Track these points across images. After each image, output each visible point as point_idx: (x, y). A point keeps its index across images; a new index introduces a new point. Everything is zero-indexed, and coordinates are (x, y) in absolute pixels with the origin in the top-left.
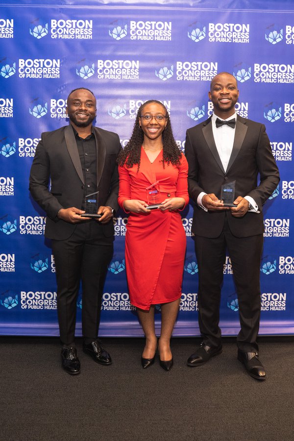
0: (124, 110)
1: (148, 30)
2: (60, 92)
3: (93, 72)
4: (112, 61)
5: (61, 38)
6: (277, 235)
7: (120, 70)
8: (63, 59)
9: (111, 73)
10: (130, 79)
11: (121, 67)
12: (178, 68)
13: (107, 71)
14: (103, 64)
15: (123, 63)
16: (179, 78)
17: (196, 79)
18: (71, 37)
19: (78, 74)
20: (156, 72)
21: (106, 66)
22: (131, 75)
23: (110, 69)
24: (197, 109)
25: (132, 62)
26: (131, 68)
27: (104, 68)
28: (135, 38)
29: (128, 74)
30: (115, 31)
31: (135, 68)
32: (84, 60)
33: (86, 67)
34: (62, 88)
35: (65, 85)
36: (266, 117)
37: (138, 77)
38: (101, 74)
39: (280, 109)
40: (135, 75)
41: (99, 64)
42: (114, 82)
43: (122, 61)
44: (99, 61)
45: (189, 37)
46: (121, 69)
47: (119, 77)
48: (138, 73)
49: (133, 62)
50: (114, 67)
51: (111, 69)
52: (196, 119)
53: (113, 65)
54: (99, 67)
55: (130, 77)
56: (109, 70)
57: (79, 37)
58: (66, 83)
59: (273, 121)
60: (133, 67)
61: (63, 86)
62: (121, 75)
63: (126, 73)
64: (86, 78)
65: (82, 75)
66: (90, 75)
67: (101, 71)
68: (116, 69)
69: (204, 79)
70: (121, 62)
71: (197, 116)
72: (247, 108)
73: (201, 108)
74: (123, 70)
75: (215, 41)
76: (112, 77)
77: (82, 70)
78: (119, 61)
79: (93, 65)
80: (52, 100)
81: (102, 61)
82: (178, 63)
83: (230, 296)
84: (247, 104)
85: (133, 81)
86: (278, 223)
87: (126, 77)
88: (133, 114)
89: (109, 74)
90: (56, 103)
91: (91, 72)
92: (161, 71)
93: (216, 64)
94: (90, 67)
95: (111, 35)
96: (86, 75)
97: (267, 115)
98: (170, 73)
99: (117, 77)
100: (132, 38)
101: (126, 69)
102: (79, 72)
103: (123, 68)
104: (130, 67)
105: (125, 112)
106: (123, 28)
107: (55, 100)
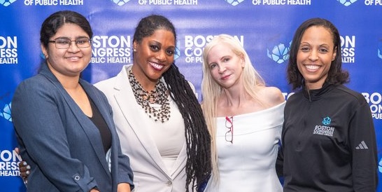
0: (177, 50)
10: (184, 4)
16: (255, 2)
17: (280, 2)
35: (92, 15)
37: (196, 2)
47: (169, 2)
55: (184, 1)
58: (93, 12)
64: (121, 4)
65: (116, 1)
69: (292, 2)
71: (281, 57)
72: (353, 44)
73: (287, 46)
76: (159, 2)
84: (354, 38)
85: (189, 8)
87: (179, 2)
88: (190, 55)
97: (381, 54)
99: (166, 2)
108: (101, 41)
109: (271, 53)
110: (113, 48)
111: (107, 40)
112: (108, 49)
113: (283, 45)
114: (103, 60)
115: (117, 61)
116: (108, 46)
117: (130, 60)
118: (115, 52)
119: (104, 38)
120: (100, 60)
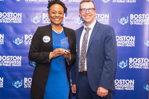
6: (127, 89)
10: (43, 2)
34: (5, 6)
36: (119, 22)
39: (128, 17)
42: (34, 3)
52: (79, 24)
58: (8, 3)
59: (123, 24)
61: (6, 5)
72: (108, 17)
84: (108, 15)
86: (128, 82)
87: (40, 1)
90: (2, 14)
97: (120, 21)
105: (40, 20)
114: (11, 22)
115: (17, 22)
116: (13, 16)
117: (21, 22)
118: (16, 19)
119: (12, 13)
120: (10, 22)
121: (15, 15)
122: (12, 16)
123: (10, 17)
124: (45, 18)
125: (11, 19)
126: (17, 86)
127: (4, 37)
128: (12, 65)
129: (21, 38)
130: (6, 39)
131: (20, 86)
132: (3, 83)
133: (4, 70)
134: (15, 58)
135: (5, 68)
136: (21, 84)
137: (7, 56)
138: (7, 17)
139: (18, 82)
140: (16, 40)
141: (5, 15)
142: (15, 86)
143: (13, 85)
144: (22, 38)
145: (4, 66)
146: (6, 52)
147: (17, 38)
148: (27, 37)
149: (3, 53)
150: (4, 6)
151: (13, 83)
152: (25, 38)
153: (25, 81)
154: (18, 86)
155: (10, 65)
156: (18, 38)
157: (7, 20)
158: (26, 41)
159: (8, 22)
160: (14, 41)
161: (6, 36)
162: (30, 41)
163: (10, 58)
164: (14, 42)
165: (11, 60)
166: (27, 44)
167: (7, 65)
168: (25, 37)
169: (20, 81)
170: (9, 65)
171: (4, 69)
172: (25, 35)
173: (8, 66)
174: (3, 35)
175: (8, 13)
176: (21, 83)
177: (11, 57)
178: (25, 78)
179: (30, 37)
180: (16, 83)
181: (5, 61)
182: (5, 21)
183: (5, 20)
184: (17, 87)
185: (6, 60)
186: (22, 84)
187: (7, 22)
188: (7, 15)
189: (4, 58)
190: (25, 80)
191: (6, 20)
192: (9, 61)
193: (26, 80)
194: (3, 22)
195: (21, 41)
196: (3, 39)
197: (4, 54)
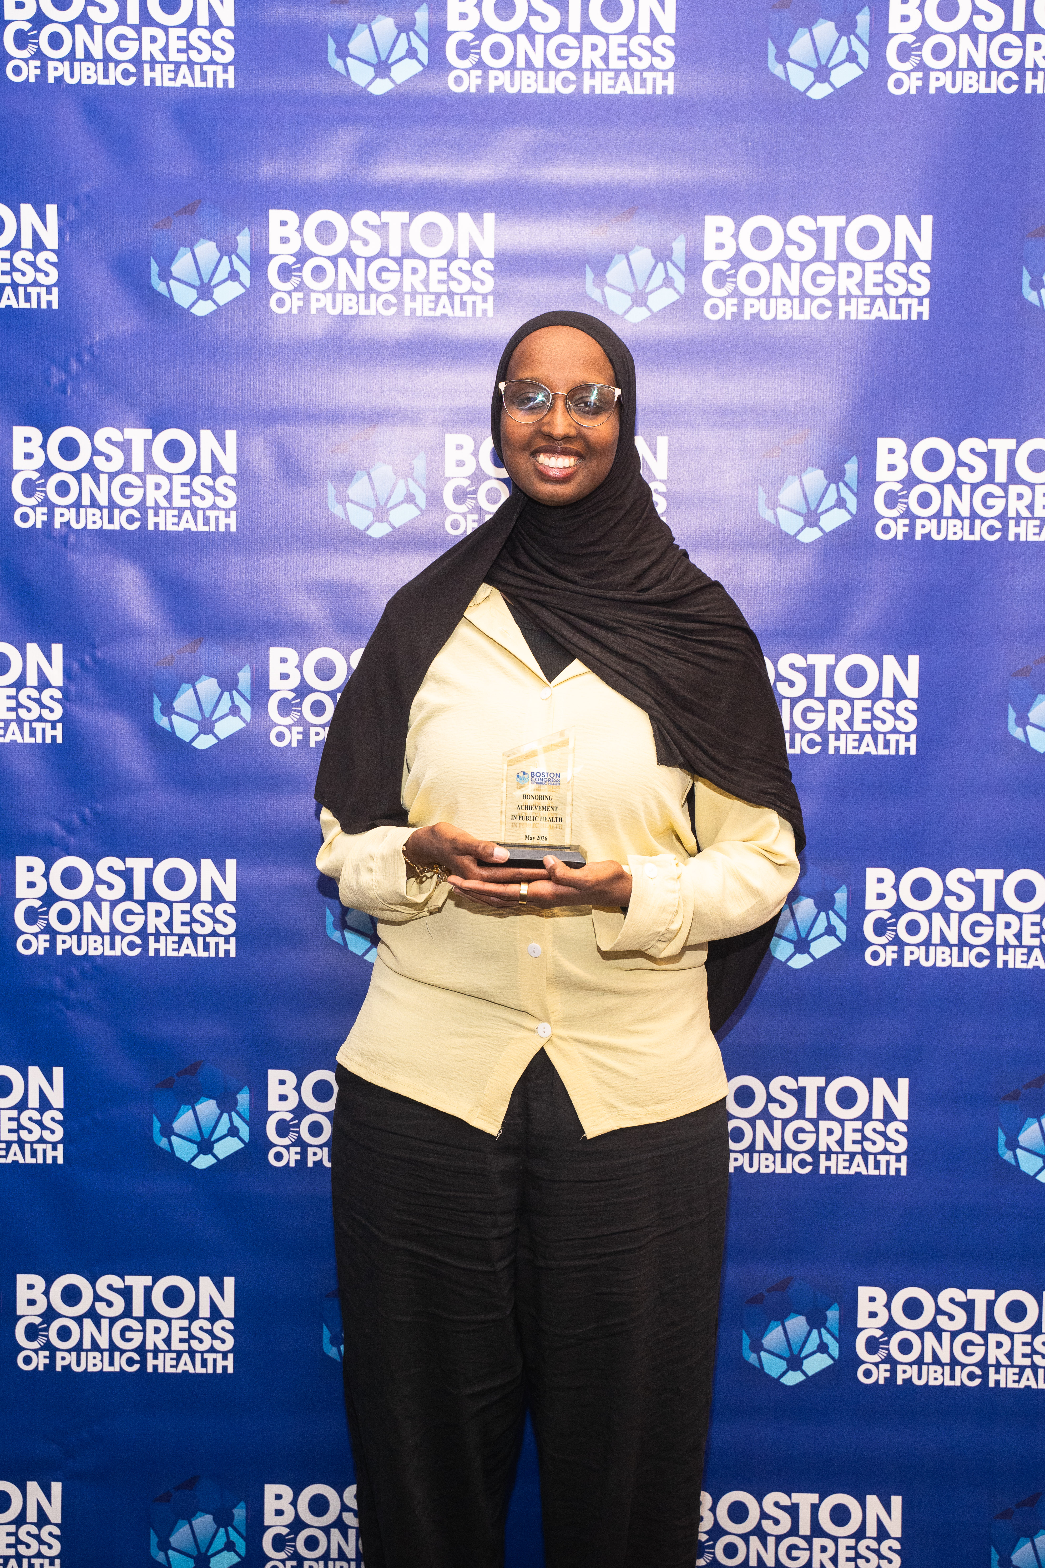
0: (415, 489)
1: (548, 37)
2: (62, 388)
3: (245, 275)
4: (347, 213)
5: (59, 80)
7: (393, 266)
8: (77, 204)
9: (342, 286)
10: (444, 316)
11: (395, 252)
12: (709, 252)
13: (319, 272)
14: (300, 229)
15: (405, 226)
16: (714, 309)
17: (811, 309)
18: (115, 76)
19: (160, 287)
20: (590, 275)
21: (313, 245)
22: (450, 295)
23: (334, 260)
24: (815, 478)
25: (454, 221)
26: (451, 256)
27: (303, 255)
28: (471, 82)
29: (435, 287)
30: (359, 43)
31: (475, 256)
32: (191, 209)
33: (207, 250)
34: (74, 365)
35: (91, 350)
37: (490, 304)
38: (288, 286)
40: (471, 292)
41: (275, 231)
42: (359, 332)
43: (404, 216)
44: (275, 215)
45: (777, 69)
46: (399, 261)
47: (387, 304)
48: (490, 282)
49: (464, 218)
50: (357, 247)
51: (343, 262)
52: (810, 535)
53: (352, 235)
54: (274, 247)
55: (444, 307)
56: (328, 266)
57: (162, 77)
58: (96, 336)
60: (464, 251)
61: (79, 358)
62: (398, 292)
63: (426, 282)
64: (203, 309)
65: (183, 296)
66: (227, 293)
67: (285, 272)
68: (369, 261)
69: (858, 311)
70: (395, 218)
71: (812, 519)
73: (835, 476)
74: (408, 263)
75: (923, 89)
76: (349, 305)
77: (182, 265)
78: (388, 216)
79: (244, 240)
80: (19, 432)
81: (291, 217)
82: (711, 221)
83: (1007, 1514)
85: (462, 329)
87: (423, 307)
89: (333, 290)
90: (44, 446)
91: (234, 275)
92: (617, 272)
93: (927, 221)
94: (227, 249)
95: (337, 64)
96: (205, 291)
98: (668, 282)
99: (376, 304)
100: (459, 80)
101: (426, 261)
102: (166, 275)
103: (408, 253)
104: (443, 248)
105: (421, 499)
106: (406, 27)
107: (35, 434)
108: (125, 447)
109: (774, 504)
110: (169, 476)
111: (148, 444)
112: (151, 479)
113: (820, 473)
114: (130, 519)
115: (187, 523)
116: (150, 466)
117: (233, 521)
118: (179, 491)
119: (138, 435)
120: (120, 521)
121: (174, 451)
122: (138, 464)
123: (126, 468)
124: (466, 483)
125: (137, 495)
126: (194, 1149)
127: (67, 673)
128: (145, 945)
129: (228, 684)
130: (90, 689)
131: (227, 1148)
132: (59, 1116)
133: (73, 994)
134: (175, 880)
135: (75, 971)
136: (233, 1132)
137: (93, 863)
138: (91, 468)
139: (207, 1108)
140: (184, 701)
141: (69, 449)
142: (184, 1150)
143: (163, 1143)
144: (244, 677)
145: (68, 952)
146: (83, 819)
147: (192, 681)
148: (290, 668)
149: (57, 829)
150: (65, 367)
151: (157, 1125)
152: (275, 682)
153: (273, 1103)
154: (205, 1146)
155: (132, 946)
156: (208, 686)
157: (94, 503)
158: (285, 707)
159: (107, 526)
160: (168, 710)
161: (88, 659)
162: (318, 708)
163: (127, 875)
164: (163, 722)
165: (139, 893)
166: (294, 737)
167: (95, 947)
168: (275, 669)
169: (227, 1104)
170: (121, 947)
171: (71, 984)
172: (275, 653)
173: (108, 953)
174: (57, 649)
175: (101, 435)
176: (238, 1122)
177: (139, 865)
178: (274, 1075)
179: (325, 671)
180: (184, 1121)
181: (79, 903)
182: (71, 515)
183: (77, 505)
184: (204, 1162)
185: (93, 898)
186: (244, 1131)
187: (93, 520)
188: (96, 452)
189: (71, 878)
190: (274, 1090)
191: (86, 501)
192: (114, 904)
193: (288, 1089)
194: (57, 526)
195: (235, 710)
196: (58, 695)
197: (72, 840)
